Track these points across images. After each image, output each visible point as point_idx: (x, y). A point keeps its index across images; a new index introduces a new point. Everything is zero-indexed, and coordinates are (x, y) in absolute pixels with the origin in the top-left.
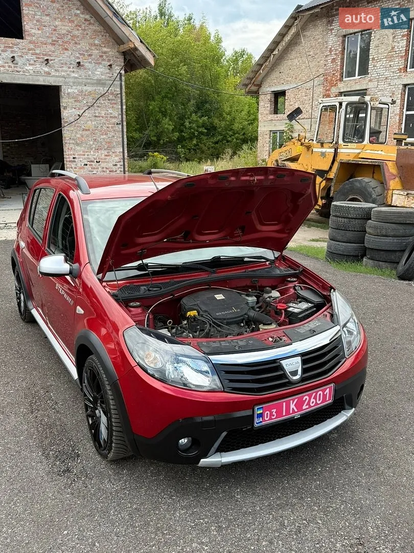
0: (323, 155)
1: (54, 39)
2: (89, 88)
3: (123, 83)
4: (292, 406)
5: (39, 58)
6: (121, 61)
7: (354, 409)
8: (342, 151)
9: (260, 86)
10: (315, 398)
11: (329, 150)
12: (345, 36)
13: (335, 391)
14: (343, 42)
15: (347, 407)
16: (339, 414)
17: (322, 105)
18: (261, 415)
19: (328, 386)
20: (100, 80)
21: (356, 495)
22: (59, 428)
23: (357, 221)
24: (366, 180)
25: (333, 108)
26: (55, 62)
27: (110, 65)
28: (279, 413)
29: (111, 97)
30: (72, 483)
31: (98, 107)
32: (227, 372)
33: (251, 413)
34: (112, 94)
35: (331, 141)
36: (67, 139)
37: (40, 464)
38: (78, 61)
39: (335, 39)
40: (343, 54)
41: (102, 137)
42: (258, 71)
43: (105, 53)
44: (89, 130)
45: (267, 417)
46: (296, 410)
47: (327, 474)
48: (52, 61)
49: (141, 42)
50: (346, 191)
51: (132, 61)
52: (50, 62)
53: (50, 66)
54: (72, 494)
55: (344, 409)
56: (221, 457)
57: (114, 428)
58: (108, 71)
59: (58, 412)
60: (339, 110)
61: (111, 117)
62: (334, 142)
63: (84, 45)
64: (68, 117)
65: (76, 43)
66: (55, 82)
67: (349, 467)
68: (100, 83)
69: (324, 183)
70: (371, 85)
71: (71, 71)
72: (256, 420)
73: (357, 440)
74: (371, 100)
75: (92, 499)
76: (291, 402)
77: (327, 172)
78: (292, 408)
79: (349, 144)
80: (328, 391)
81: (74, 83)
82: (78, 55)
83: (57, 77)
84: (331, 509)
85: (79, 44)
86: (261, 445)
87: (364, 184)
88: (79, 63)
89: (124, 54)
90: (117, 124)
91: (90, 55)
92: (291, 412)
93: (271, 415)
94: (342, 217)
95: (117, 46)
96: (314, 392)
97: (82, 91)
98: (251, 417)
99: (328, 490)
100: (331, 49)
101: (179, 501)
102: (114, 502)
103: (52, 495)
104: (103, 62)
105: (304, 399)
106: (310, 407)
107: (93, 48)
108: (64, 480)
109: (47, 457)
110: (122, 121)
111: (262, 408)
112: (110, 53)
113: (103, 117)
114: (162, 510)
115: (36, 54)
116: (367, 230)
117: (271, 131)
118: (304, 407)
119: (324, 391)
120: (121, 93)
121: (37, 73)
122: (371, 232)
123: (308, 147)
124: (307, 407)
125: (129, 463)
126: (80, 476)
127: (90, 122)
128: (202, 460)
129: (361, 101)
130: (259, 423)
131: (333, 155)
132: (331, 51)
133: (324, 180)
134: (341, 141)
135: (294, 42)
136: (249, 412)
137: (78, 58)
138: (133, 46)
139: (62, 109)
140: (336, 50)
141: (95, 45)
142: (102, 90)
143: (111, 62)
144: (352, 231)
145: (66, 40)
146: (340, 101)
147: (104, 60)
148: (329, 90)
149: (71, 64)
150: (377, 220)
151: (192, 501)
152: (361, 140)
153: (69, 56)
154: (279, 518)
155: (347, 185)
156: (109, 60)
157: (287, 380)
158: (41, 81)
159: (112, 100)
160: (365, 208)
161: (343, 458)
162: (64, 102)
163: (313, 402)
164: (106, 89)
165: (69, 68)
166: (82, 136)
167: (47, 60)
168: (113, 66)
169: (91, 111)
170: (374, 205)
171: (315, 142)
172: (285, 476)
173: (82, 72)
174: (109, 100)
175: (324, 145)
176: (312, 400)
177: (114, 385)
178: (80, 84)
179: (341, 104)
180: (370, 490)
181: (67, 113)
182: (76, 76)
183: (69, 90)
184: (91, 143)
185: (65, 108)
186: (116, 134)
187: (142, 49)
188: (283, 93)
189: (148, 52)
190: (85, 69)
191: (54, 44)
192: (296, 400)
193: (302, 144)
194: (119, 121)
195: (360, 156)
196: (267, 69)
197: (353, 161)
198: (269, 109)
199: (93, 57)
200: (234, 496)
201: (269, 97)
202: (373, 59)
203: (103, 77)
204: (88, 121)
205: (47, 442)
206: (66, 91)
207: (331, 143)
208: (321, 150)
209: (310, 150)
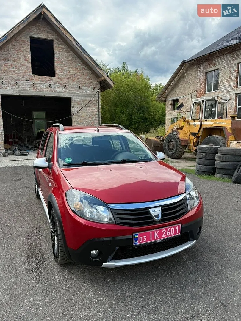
0: (195, 125)
1: (69, 76)
2: (84, 98)
3: (100, 96)
4: (156, 235)
5: (61, 85)
6: (99, 86)
7: (195, 241)
8: (204, 123)
9: (166, 98)
10: (170, 231)
11: (197, 123)
12: (206, 73)
13: (182, 228)
14: (206, 76)
15: (191, 239)
16: (186, 243)
17: (194, 102)
18: (137, 239)
19: (177, 225)
20: (89, 94)
21: (193, 289)
22: (39, 247)
23: (210, 154)
24: (217, 136)
25: (199, 103)
26: (69, 86)
27: (94, 88)
28: (148, 238)
29: (94, 102)
30: (37, 275)
31: (88, 106)
32: (118, 214)
33: (132, 237)
34: (95, 100)
35: (199, 119)
36: (74, 121)
37: (24, 265)
38: (79, 86)
39: (202, 74)
40: (206, 81)
41: (90, 120)
42: (165, 91)
43: (92, 82)
44: (84, 117)
45: (141, 240)
46: (158, 237)
47: (178, 277)
48: (68, 86)
49: (108, 77)
50: (206, 142)
51: (104, 86)
52: (67, 87)
53: (66, 89)
54: (36, 281)
55: (189, 240)
56: (115, 263)
57: (59, 245)
58: (93, 90)
59: (41, 240)
60: (202, 103)
61: (94, 111)
62: (200, 119)
63: (82, 79)
64: (74, 111)
65: (78, 78)
66: (69, 95)
67: (192, 274)
68: (89, 96)
69: (196, 139)
70: (220, 95)
71: (76, 91)
72: (134, 242)
73: (199, 259)
74: (218, 98)
75: (45, 284)
76: (155, 232)
77: (197, 134)
78: (156, 236)
79: (208, 120)
80: (177, 227)
81: (77, 96)
82: (79, 83)
83: (70, 93)
84: (178, 296)
85: (80, 78)
86: (139, 257)
87: (215, 138)
88: (80, 87)
89: (101, 83)
90: (97, 114)
91: (85, 84)
92: (155, 238)
93: (143, 239)
94: (203, 153)
95: (97, 79)
96: (169, 228)
97: (81, 100)
98: (132, 240)
99: (178, 286)
100: (200, 79)
101: (92, 287)
102: (56, 286)
103: (25, 281)
104: (91, 87)
105: (163, 231)
106: (167, 236)
107: (86, 80)
108: (34, 273)
109: (29, 262)
110: (99, 113)
111: (138, 234)
112: (94, 82)
113: (90, 111)
114: (81, 291)
115: (60, 83)
116: (216, 159)
117: (171, 118)
118: (163, 236)
119: (175, 228)
120: (99, 100)
121: (61, 91)
122: (218, 159)
123: (188, 122)
124: (165, 236)
125: (70, 266)
126: (42, 272)
127: (84, 114)
128: (104, 263)
129: (213, 99)
130: (136, 243)
131: (200, 125)
132: (200, 80)
133: (196, 137)
134: (203, 119)
135: (182, 77)
136: (130, 237)
137: (79, 85)
138: (104, 79)
139: (72, 108)
140: (202, 79)
141: (87, 79)
142: (90, 99)
143: (95, 87)
144: (208, 159)
145: (74, 77)
146: (203, 99)
147: (91, 86)
149: (76, 87)
150: (220, 153)
151: (99, 287)
152: (213, 118)
153: (76, 84)
154: (146, 299)
155: (207, 139)
156: (93, 86)
157: (153, 220)
158: (62, 95)
159: (94, 103)
160: (214, 148)
161: (190, 269)
162: (73, 104)
163: (168, 234)
164: (92, 98)
165: (75, 89)
166: (81, 120)
167: (65, 86)
168: (95, 88)
169: (85, 108)
170: (219, 147)
171: (191, 120)
172: (154, 277)
173: (81, 91)
174: (93, 103)
175: (195, 121)
176: (168, 232)
177: (59, 221)
178: (80, 96)
179: (203, 101)
180: (202, 287)
181: (74, 110)
182: (78, 93)
183: (75, 99)
184: (85, 123)
185: (73, 107)
186: (96, 119)
187: (109, 80)
188: (177, 101)
189: (111, 81)
190: (82, 90)
191: (69, 79)
192: (158, 232)
193: (184, 121)
194: (97, 113)
195: (213, 125)
196: (169, 90)
197: (209, 127)
198: (170, 108)
199: (86, 84)
200: (123, 286)
201: (170, 102)
202: (221, 82)
203: (91, 93)
204: (83, 112)
205: (30, 254)
206: (74, 99)
207: (199, 120)
208: (194, 123)
209: (189, 123)
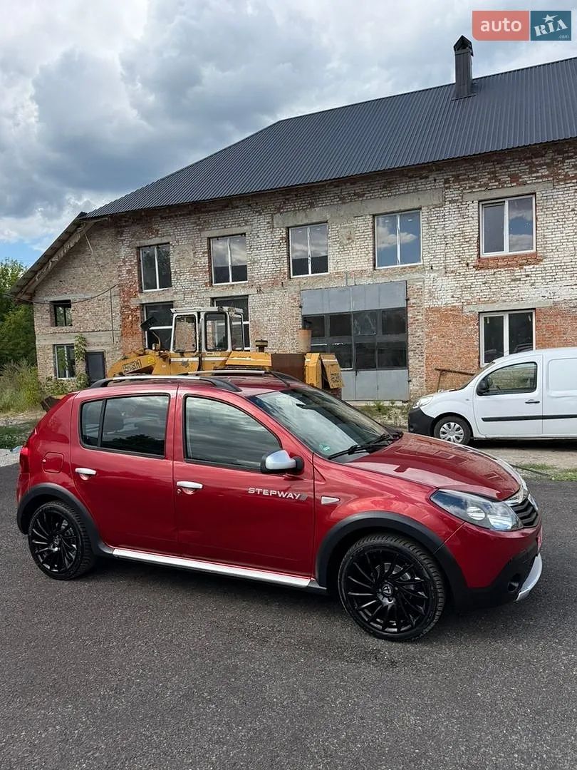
0: (186, 364)
8: (206, 359)
9: (33, 295)
11: (191, 359)
12: (138, 248)
14: (138, 254)
17: (176, 315)
25: (190, 318)
35: (193, 350)
39: (128, 250)
40: (139, 266)
42: (32, 278)
54: (431, 672)
60: (199, 319)
62: (197, 351)
70: (176, 298)
79: (213, 352)
100: (124, 259)
108: (405, 668)
109: (356, 662)
117: (54, 345)
123: (164, 358)
128: (519, 594)
129: (221, 311)
131: (198, 363)
132: (124, 261)
134: (204, 350)
135: (78, 250)
140: (131, 261)
146: (199, 310)
148: (128, 301)
152: (224, 349)
171: (172, 352)
175: (185, 354)
179: (199, 313)
188: (67, 304)
195: (226, 364)
196: (44, 276)
198: (47, 320)
201: (46, 307)
202: (176, 272)
207: (194, 352)
208: (181, 359)
209: (167, 360)
